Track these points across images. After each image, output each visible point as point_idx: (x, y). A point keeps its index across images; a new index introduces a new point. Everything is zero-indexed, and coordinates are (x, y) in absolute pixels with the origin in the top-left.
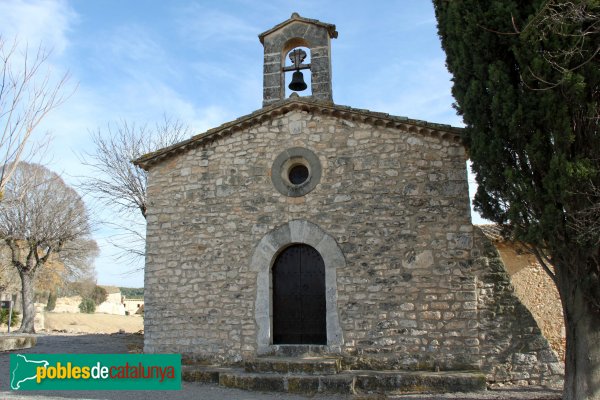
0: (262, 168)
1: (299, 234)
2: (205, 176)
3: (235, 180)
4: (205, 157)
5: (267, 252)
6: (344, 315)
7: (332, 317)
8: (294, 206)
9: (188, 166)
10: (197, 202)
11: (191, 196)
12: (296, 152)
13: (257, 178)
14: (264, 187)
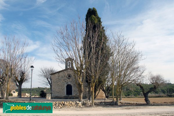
0: (65, 76)
1: (69, 83)
2: (59, 76)
3: (62, 77)
4: (59, 74)
5: (66, 85)
6: (74, 92)
7: (73, 92)
8: (69, 80)
9: (57, 75)
10: (58, 79)
11: (57, 79)
12: (69, 74)
13: (65, 77)
14: (66, 78)
